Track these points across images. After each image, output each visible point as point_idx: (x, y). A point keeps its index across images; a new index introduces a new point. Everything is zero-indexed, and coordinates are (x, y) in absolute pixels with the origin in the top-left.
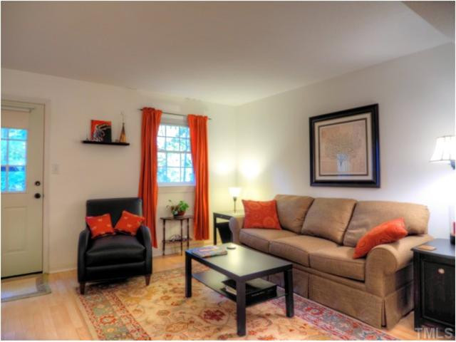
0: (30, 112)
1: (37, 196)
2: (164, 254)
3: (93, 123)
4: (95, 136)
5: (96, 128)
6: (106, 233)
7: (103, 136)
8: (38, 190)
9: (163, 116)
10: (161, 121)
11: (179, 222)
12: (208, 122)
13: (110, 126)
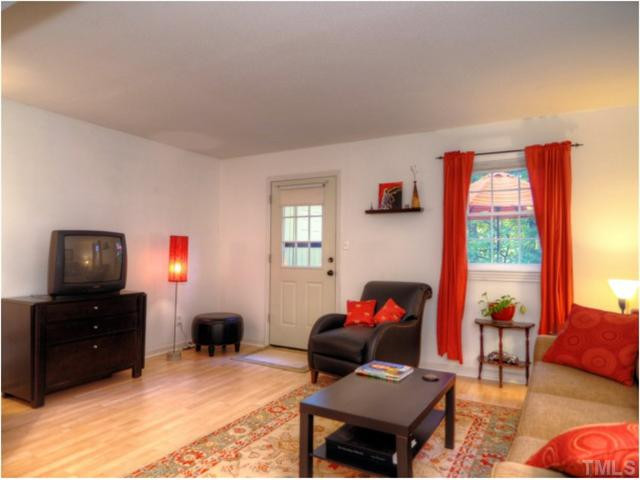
0: (324, 185)
1: (330, 273)
2: (479, 378)
3: (382, 187)
4: (382, 203)
5: (385, 194)
6: (361, 323)
7: (393, 202)
8: (330, 267)
9: (478, 160)
10: (474, 167)
11: (496, 331)
12: (574, 152)
13: (401, 188)
